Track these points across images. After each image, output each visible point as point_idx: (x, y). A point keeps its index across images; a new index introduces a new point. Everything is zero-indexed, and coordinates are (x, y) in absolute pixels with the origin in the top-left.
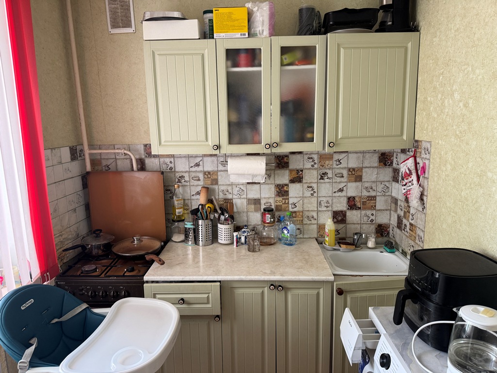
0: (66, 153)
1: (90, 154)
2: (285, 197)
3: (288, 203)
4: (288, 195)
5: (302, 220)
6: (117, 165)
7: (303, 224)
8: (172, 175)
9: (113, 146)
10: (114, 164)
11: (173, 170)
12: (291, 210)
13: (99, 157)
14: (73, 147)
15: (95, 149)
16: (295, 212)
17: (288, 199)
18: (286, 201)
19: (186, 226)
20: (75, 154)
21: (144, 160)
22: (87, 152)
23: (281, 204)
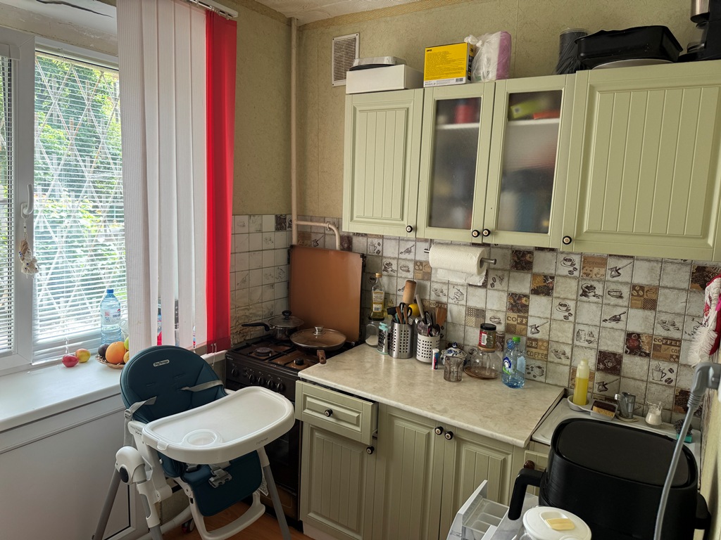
0: (269, 222)
1: (297, 225)
2: (522, 314)
3: (526, 324)
4: (527, 311)
5: (547, 355)
6: (325, 241)
7: (547, 361)
8: (378, 260)
9: (322, 219)
10: (322, 240)
11: (380, 254)
12: (530, 335)
13: (309, 230)
14: (281, 215)
15: (306, 220)
16: (536, 340)
17: (527, 318)
18: (522, 321)
19: (380, 328)
20: (282, 223)
21: (352, 239)
22: (295, 223)
23: (515, 323)
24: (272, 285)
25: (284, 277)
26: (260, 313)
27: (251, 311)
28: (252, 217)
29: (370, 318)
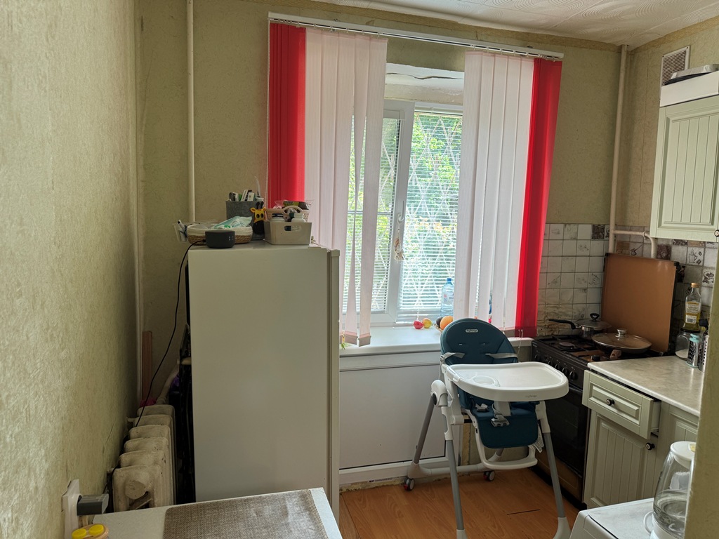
0: (586, 231)
1: (615, 236)
6: (643, 251)
8: (698, 271)
9: (642, 229)
10: (640, 250)
11: (701, 264)
13: (628, 240)
14: (599, 225)
15: (626, 230)
19: (691, 339)
20: (599, 232)
21: (671, 248)
22: (612, 232)
24: (585, 290)
25: (598, 283)
26: (570, 313)
27: (560, 310)
28: (567, 226)
29: (682, 330)
